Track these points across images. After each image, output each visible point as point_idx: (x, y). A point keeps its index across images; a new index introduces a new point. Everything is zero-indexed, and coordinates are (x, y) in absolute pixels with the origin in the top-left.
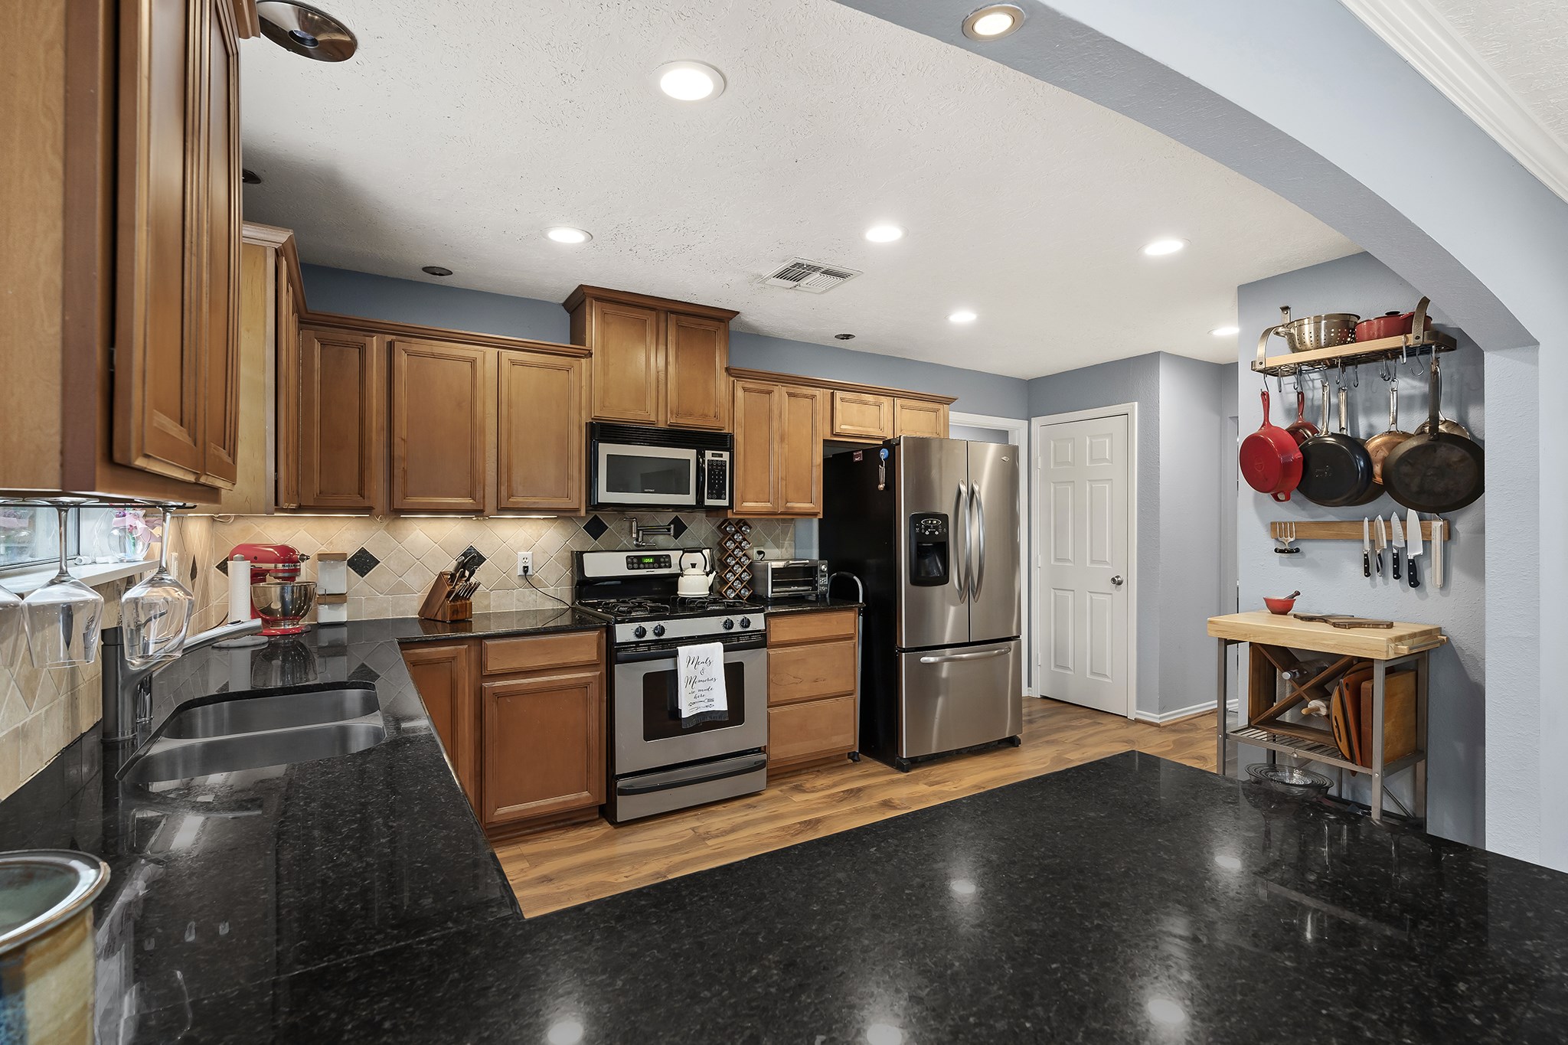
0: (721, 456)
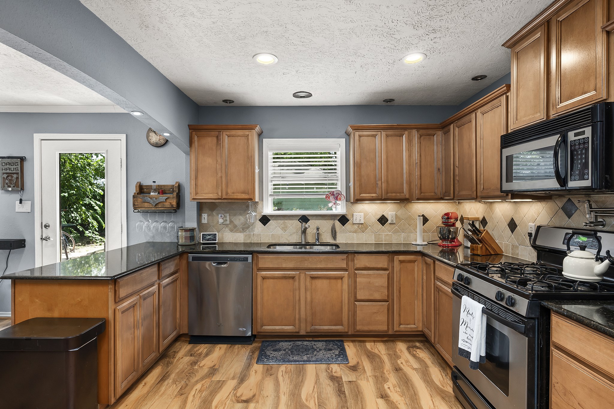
0: (583, 133)
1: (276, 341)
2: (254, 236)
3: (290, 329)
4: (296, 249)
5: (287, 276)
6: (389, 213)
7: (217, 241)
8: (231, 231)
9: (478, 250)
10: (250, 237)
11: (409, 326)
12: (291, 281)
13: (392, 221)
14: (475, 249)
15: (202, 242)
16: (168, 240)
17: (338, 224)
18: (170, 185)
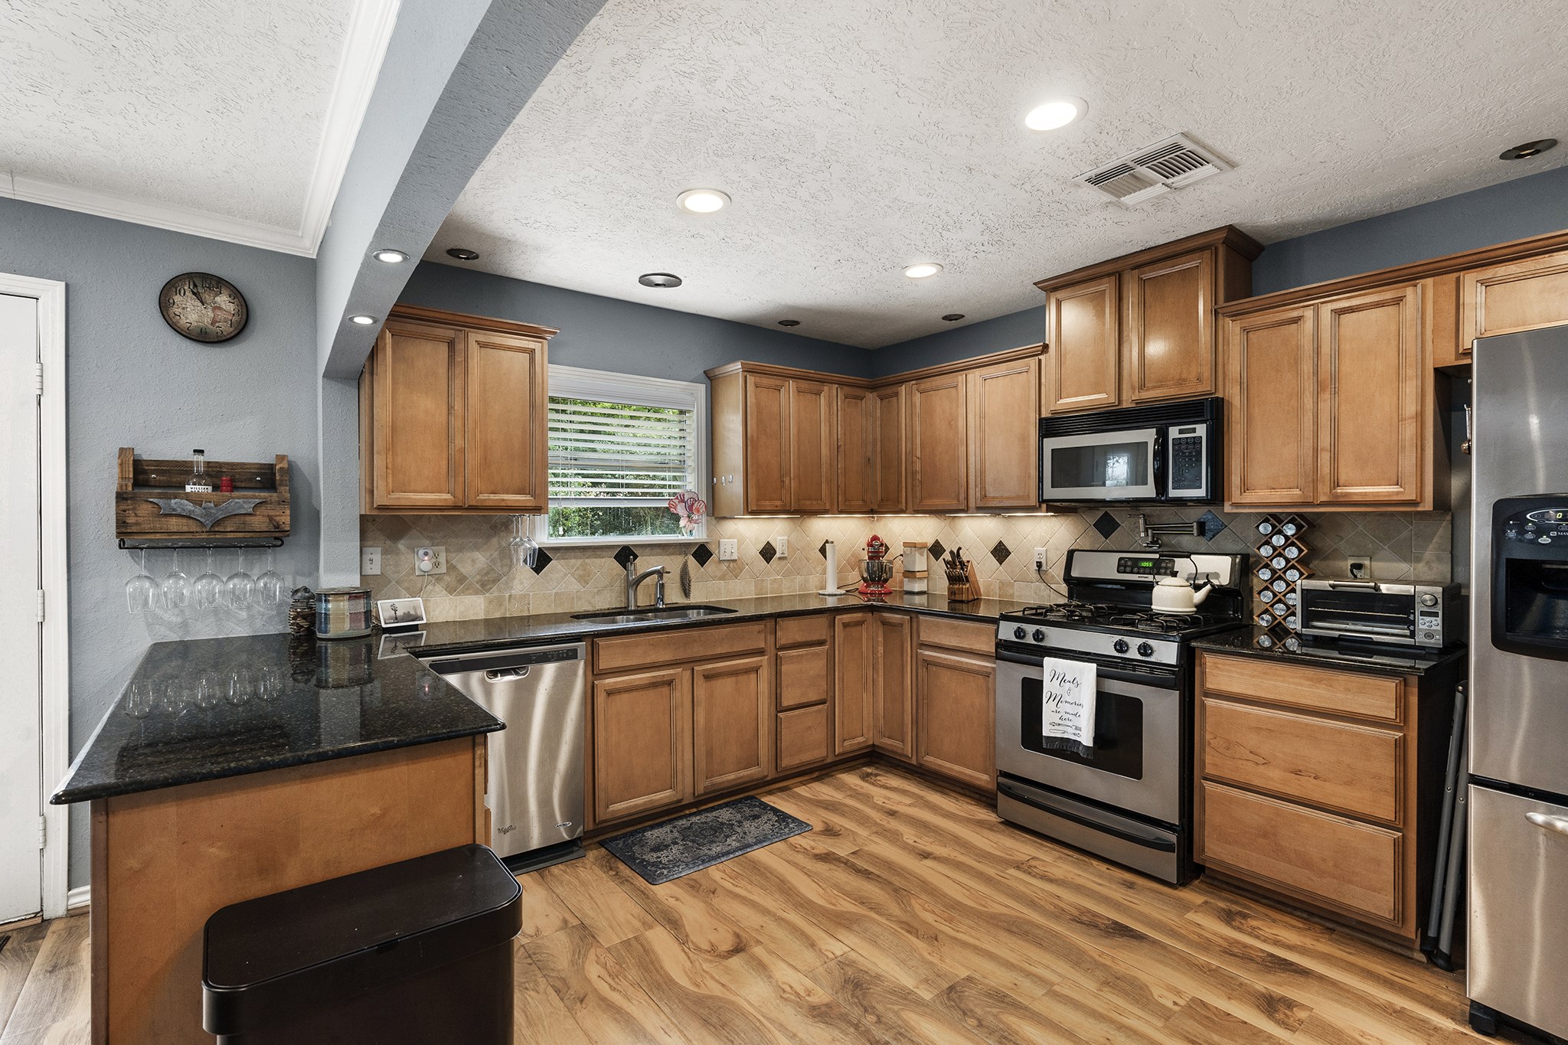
0: (1194, 430)
1: (637, 832)
2: (512, 601)
3: (666, 797)
4: (627, 622)
5: (659, 680)
6: (779, 538)
7: (425, 621)
8: (451, 590)
9: (962, 594)
10: (501, 605)
11: (855, 741)
12: (665, 690)
13: (783, 553)
14: (957, 592)
15: (384, 626)
16: (241, 631)
17: (692, 562)
18: (255, 464)
